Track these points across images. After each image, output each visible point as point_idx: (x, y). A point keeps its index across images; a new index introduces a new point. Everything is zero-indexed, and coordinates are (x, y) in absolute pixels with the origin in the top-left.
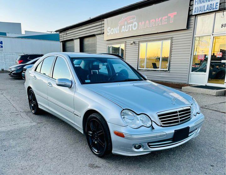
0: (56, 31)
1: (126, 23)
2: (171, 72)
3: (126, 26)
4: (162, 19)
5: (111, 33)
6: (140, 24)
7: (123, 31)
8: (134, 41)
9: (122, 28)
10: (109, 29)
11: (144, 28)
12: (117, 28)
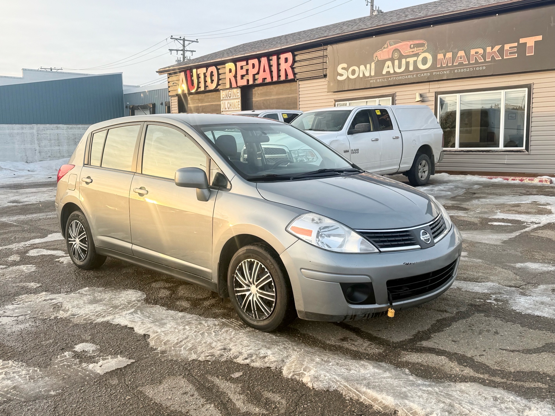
0: (160, 72)
1: (396, 55)
2: (532, 152)
3: (396, 62)
4: (502, 48)
5: (348, 76)
6: (440, 56)
7: (388, 72)
8: (421, 92)
9: (386, 65)
10: (342, 68)
11: (453, 66)
12: (368, 66)
